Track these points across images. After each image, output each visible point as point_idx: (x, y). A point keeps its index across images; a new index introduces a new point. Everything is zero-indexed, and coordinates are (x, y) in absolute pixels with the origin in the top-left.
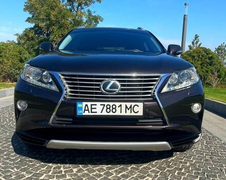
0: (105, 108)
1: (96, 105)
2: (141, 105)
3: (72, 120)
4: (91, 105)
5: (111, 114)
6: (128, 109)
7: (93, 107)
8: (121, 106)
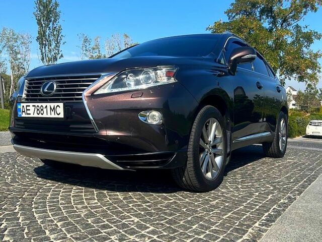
0: (36, 110)
1: (29, 106)
2: (61, 105)
3: (23, 123)
4: (27, 106)
5: (40, 116)
6: (53, 111)
7: (28, 108)
8: (46, 107)
